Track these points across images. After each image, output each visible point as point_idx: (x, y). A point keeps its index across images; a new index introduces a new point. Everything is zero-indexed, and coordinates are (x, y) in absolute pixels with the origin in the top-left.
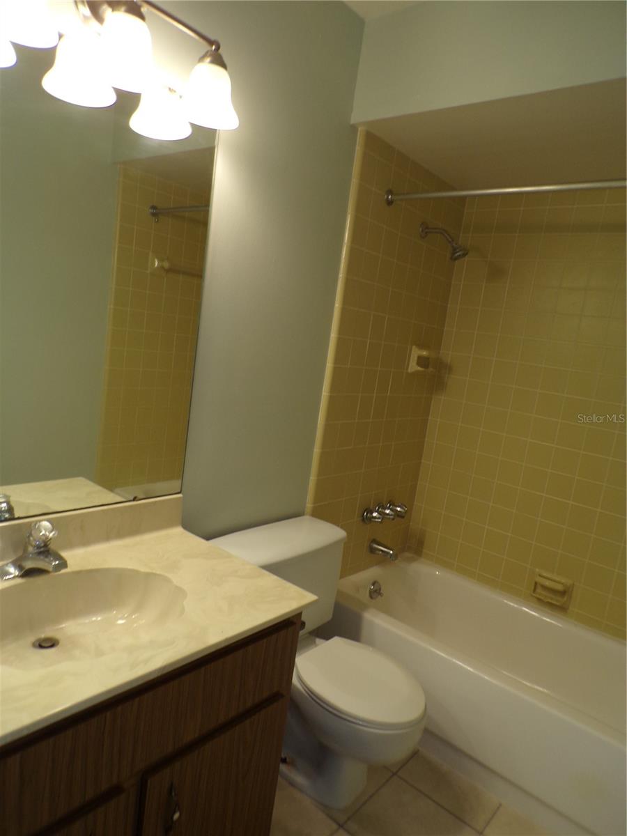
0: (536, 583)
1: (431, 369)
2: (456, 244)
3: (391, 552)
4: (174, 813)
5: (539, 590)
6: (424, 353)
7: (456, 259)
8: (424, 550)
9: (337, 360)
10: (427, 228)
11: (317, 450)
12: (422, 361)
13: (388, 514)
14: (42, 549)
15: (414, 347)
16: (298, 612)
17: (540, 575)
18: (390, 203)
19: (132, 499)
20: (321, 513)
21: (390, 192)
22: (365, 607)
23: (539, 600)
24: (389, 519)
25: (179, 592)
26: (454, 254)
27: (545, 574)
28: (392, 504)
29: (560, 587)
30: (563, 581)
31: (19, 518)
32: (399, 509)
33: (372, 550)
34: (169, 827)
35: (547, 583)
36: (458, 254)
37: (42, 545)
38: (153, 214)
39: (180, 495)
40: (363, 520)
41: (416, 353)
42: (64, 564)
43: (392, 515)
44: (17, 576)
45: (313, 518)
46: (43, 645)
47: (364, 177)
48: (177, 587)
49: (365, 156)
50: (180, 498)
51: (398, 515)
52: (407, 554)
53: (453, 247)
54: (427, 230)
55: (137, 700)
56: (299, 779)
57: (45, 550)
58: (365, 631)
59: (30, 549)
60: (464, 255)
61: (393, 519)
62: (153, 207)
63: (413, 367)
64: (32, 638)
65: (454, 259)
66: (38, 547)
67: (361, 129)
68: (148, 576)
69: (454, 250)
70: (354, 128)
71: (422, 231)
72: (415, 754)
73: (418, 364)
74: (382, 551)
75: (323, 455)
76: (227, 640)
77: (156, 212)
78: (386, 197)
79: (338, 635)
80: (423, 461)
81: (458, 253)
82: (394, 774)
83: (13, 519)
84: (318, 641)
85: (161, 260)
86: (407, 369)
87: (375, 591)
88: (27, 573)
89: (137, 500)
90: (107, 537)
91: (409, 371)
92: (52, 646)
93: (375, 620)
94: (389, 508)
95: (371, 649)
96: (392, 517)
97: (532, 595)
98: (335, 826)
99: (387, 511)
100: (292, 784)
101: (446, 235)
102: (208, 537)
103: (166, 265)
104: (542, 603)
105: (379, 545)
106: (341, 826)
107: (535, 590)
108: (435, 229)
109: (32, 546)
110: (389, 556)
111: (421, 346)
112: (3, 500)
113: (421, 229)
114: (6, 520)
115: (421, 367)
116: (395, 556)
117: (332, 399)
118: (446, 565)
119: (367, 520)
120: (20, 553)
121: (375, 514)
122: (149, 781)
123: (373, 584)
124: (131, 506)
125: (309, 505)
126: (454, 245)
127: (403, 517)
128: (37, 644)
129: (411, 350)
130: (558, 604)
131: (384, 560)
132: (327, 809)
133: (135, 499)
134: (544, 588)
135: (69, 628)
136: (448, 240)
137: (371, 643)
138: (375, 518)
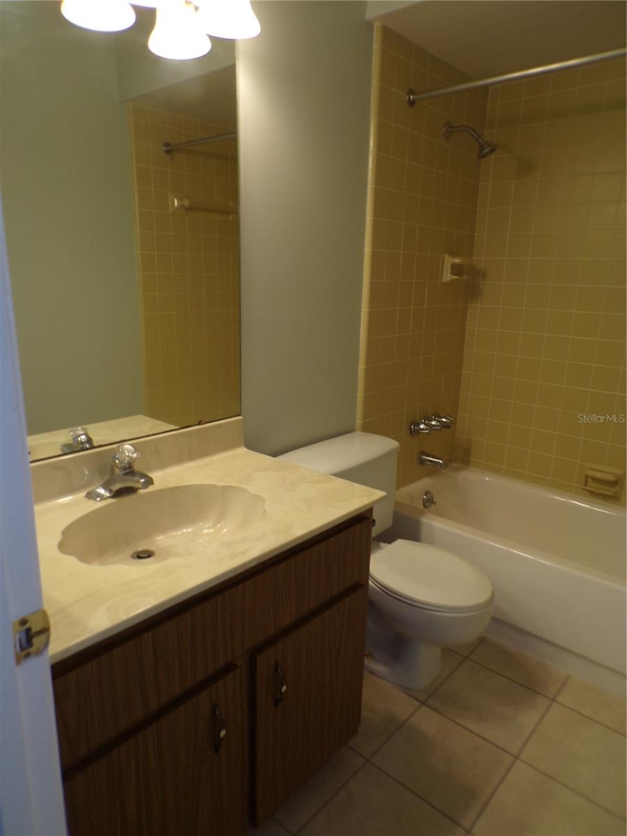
0: (587, 477)
1: (465, 277)
2: (483, 141)
3: (441, 462)
4: (282, 685)
5: (591, 483)
6: (457, 261)
7: (484, 156)
8: (472, 459)
9: (374, 275)
10: (451, 127)
11: (362, 366)
12: (456, 269)
13: (434, 426)
14: (128, 471)
15: (446, 255)
16: (370, 507)
17: (591, 469)
18: (412, 103)
19: (197, 423)
20: (371, 427)
21: (411, 92)
22: (422, 513)
23: (590, 491)
24: (436, 430)
25: (257, 499)
26: (482, 150)
27: (594, 467)
28: (437, 416)
29: (612, 478)
30: (614, 472)
31: (100, 446)
32: (444, 420)
33: (422, 462)
34: (278, 700)
35: (598, 475)
36: (487, 150)
37: (127, 467)
38: (168, 152)
39: (240, 417)
40: (411, 433)
41: (449, 261)
42: (150, 482)
43: (438, 426)
44: (109, 497)
45: (366, 433)
46: (141, 556)
47: (384, 78)
48: (254, 495)
49: (384, 54)
50: (240, 420)
51: (444, 426)
52: (455, 465)
53: (480, 143)
54: (451, 130)
55: (240, 587)
56: (379, 668)
57: (130, 470)
58: (424, 533)
59: (117, 471)
60: (492, 151)
61: (440, 430)
62: (167, 145)
63: (448, 276)
64: (130, 552)
65: (482, 156)
66: (125, 469)
67: (377, 25)
68: (226, 489)
69: (482, 147)
70: (369, 25)
71: (447, 131)
72: (482, 641)
73: (453, 273)
74: (431, 461)
75: (368, 372)
76: (311, 532)
77: (170, 150)
78: (407, 97)
79: (401, 538)
80: (463, 372)
81: (484, 150)
82: (466, 658)
83: (93, 447)
84: (382, 545)
85: (180, 199)
86: (442, 279)
87: (428, 500)
88: (118, 494)
89: (204, 424)
90: (180, 460)
91: (444, 281)
92: (149, 556)
93: (432, 522)
94: (435, 420)
95: (431, 547)
96: (438, 428)
97: (584, 489)
98: (417, 704)
99: (433, 423)
100: (373, 673)
101: (472, 132)
102: (275, 454)
103: (186, 203)
104: (595, 495)
105: (427, 456)
106: (423, 703)
107: (586, 484)
108: (461, 126)
109: (118, 468)
110: (438, 466)
111: (453, 254)
112: (82, 433)
113: (444, 130)
114: (87, 449)
115: (455, 275)
116: (445, 465)
117: (371, 315)
118: (496, 470)
119: (414, 432)
120: (107, 477)
121: (422, 426)
122: (258, 659)
123: (426, 494)
124: (198, 430)
125: (359, 421)
126: (481, 141)
127: (449, 427)
128: (135, 556)
129: (444, 258)
130: (610, 494)
131: (434, 470)
132: (407, 690)
133: (200, 423)
134: (595, 480)
135: (161, 541)
136: (473, 136)
137: (431, 542)
138: (423, 429)
